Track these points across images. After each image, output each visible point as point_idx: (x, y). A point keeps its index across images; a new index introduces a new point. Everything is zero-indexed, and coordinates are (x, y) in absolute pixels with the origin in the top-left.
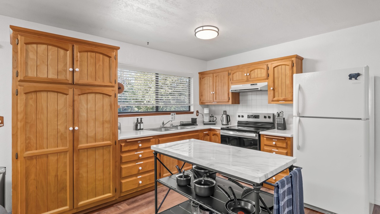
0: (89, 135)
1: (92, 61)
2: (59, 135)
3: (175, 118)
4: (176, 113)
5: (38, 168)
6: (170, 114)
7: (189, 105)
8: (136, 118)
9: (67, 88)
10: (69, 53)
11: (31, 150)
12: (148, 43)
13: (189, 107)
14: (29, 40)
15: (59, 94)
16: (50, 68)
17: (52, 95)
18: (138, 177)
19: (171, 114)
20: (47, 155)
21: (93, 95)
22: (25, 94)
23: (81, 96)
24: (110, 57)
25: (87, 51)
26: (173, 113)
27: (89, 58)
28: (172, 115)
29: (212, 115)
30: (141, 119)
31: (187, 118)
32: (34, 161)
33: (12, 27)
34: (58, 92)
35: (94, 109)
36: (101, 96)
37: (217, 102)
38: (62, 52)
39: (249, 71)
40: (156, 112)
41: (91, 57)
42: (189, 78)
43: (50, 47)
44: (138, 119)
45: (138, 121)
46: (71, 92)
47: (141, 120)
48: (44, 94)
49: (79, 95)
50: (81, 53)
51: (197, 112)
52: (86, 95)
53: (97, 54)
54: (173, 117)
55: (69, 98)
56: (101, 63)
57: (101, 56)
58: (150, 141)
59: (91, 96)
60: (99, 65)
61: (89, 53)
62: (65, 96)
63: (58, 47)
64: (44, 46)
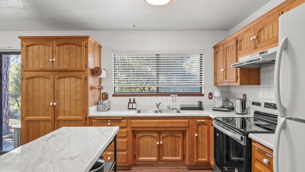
0: (66, 110)
1: (67, 51)
2: (46, 108)
3: (177, 100)
4: (178, 95)
5: (34, 128)
6: (169, 95)
7: (201, 86)
8: (129, 98)
9: (50, 74)
10: (51, 48)
11: (30, 116)
12: (134, 26)
13: (201, 88)
14: (29, 43)
15: (46, 79)
16: (40, 60)
17: (42, 80)
18: (108, 153)
19: (171, 95)
20: (39, 121)
21: (68, 78)
22: (27, 80)
23: (60, 79)
24: (81, 46)
25: (63, 45)
26: (174, 95)
27: (65, 49)
28: (172, 97)
29: (227, 99)
30: (134, 99)
31: (193, 101)
32: (32, 123)
33: (20, 37)
34: (45, 77)
35: (69, 90)
36: (74, 79)
37: (228, 82)
38: (47, 48)
39: (257, 31)
40: (156, 93)
41: (66, 48)
42: (201, 55)
43: (40, 46)
44: (130, 99)
45: (130, 101)
46: (52, 77)
47: (134, 101)
48: (37, 79)
49: (58, 79)
50: (59, 47)
51: (211, 94)
52: (63, 78)
53: (71, 46)
54: (174, 98)
55: (51, 81)
56: (74, 52)
57: (74, 46)
58: (121, 121)
59: (67, 80)
60: (73, 54)
61: (65, 46)
62: (49, 80)
63: (45, 45)
64: (37, 46)
